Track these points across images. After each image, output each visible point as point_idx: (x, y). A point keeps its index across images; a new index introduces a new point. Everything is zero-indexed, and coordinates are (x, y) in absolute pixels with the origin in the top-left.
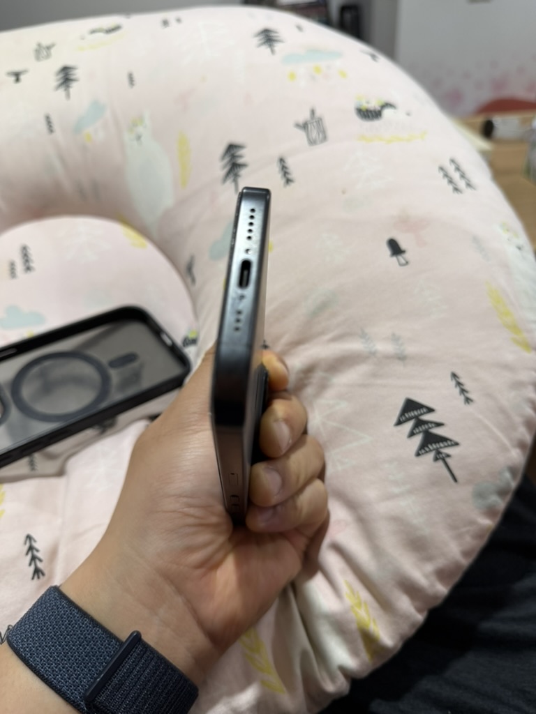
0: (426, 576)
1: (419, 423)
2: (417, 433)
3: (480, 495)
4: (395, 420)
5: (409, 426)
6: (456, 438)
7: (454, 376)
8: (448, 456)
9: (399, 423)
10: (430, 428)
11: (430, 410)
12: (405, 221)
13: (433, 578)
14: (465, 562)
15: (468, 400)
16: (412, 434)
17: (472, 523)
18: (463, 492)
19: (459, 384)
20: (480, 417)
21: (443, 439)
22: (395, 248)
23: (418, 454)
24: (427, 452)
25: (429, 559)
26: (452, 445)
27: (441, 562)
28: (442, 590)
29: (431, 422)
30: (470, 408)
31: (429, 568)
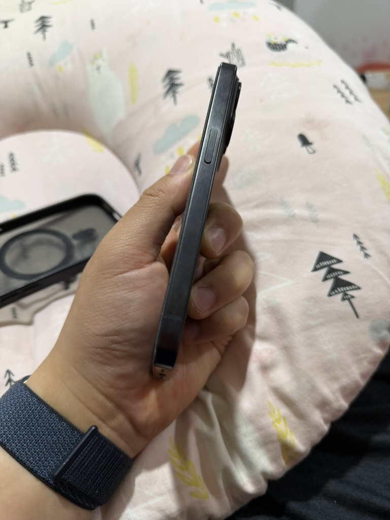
0: (333, 393)
1: (331, 271)
2: (329, 278)
3: (375, 329)
4: (312, 267)
5: (323, 272)
6: (358, 284)
7: (356, 236)
8: (353, 297)
9: (315, 269)
10: (339, 275)
11: (339, 261)
12: (310, 122)
13: (338, 394)
14: (363, 383)
15: (367, 255)
16: (325, 279)
17: (369, 351)
18: (363, 326)
19: (359, 243)
20: (376, 268)
21: (349, 284)
22: (304, 141)
23: (330, 295)
24: (336, 294)
25: (335, 379)
26: (356, 289)
27: (345, 381)
28: (344, 404)
29: (340, 270)
30: (368, 261)
31: (336, 386)
